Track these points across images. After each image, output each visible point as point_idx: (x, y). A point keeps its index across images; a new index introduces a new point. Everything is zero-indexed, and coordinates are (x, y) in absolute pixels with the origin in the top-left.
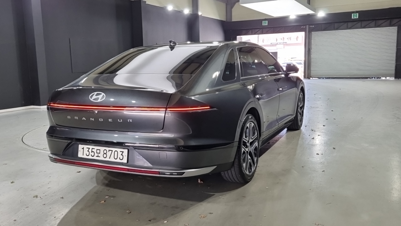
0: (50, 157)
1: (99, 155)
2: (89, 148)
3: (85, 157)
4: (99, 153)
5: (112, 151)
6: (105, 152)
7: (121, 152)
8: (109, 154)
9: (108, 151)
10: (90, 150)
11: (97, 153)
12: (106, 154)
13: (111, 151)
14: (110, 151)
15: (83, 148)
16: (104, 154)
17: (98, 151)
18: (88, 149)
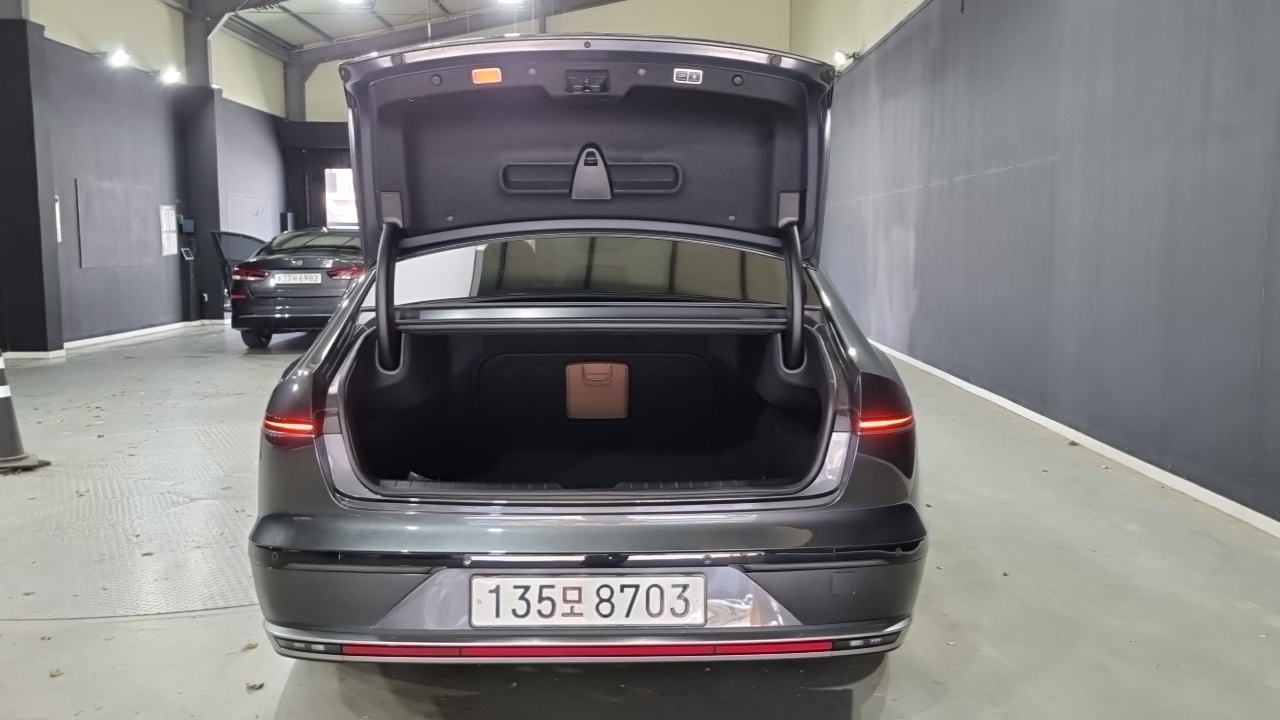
0: (277, 638)
1: (578, 608)
2: (527, 588)
3: (507, 620)
5: (637, 587)
7: (674, 586)
9: (617, 589)
10: (532, 595)
11: (565, 601)
12: (609, 600)
13: (633, 590)
14: (626, 589)
16: (602, 601)
18: (522, 590)
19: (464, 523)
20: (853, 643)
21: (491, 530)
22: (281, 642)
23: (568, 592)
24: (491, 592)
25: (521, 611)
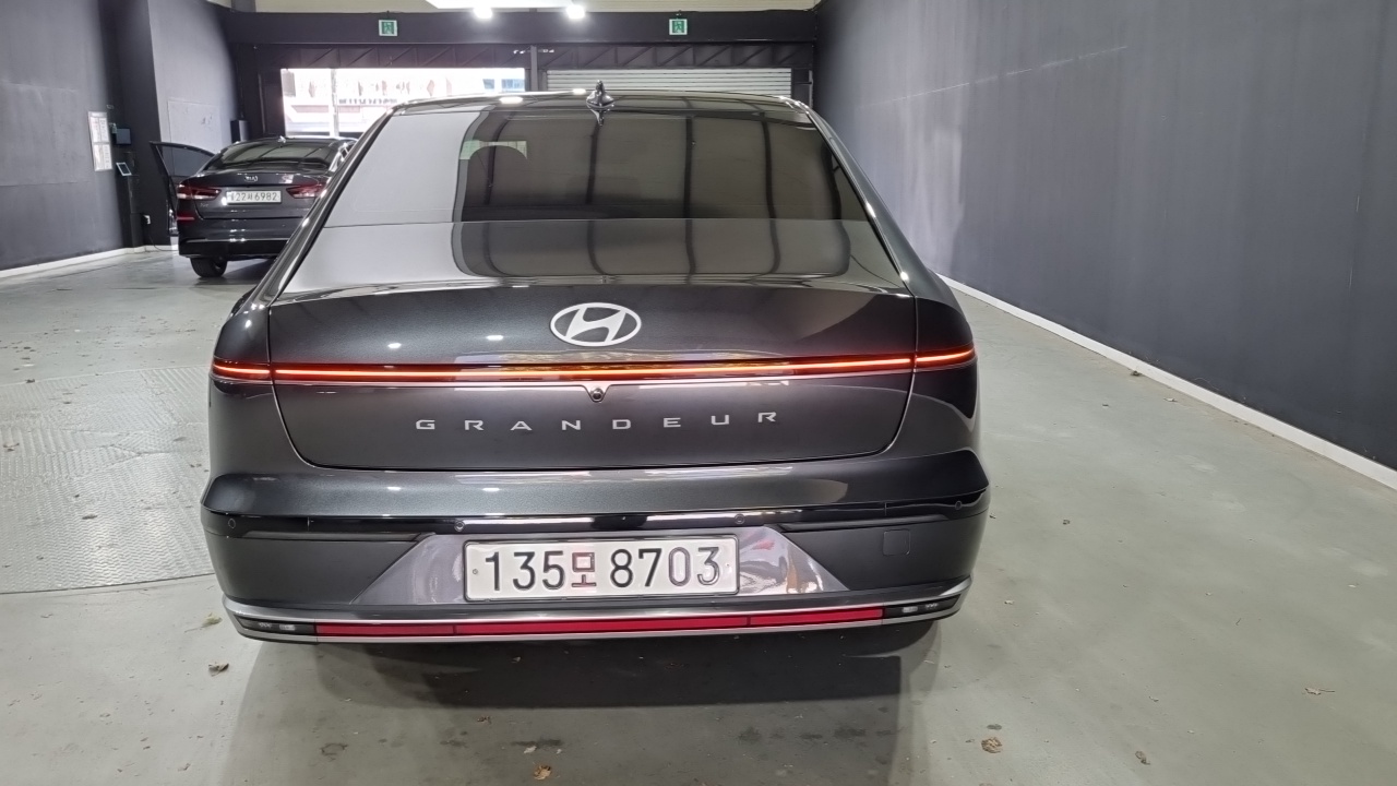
1: (590, 577)
2: (530, 555)
3: (508, 592)
4: (592, 569)
5: (658, 552)
6: (621, 560)
7: (701, 549)
8: (641, 567)
9: (635, 555)
11: (576, 569)
12: (625, 568)
13: (654, 555)
14: (645, 555)
15: (495, 559)
16: (618, 568)
17: (584, 562)
18: (525, 558)
19: (455, 481)
20: (906, 610)
21: (486, 489)
22: (243, 621)
23: (579, 559)
24: (488, 560)
25: (525, 581)
